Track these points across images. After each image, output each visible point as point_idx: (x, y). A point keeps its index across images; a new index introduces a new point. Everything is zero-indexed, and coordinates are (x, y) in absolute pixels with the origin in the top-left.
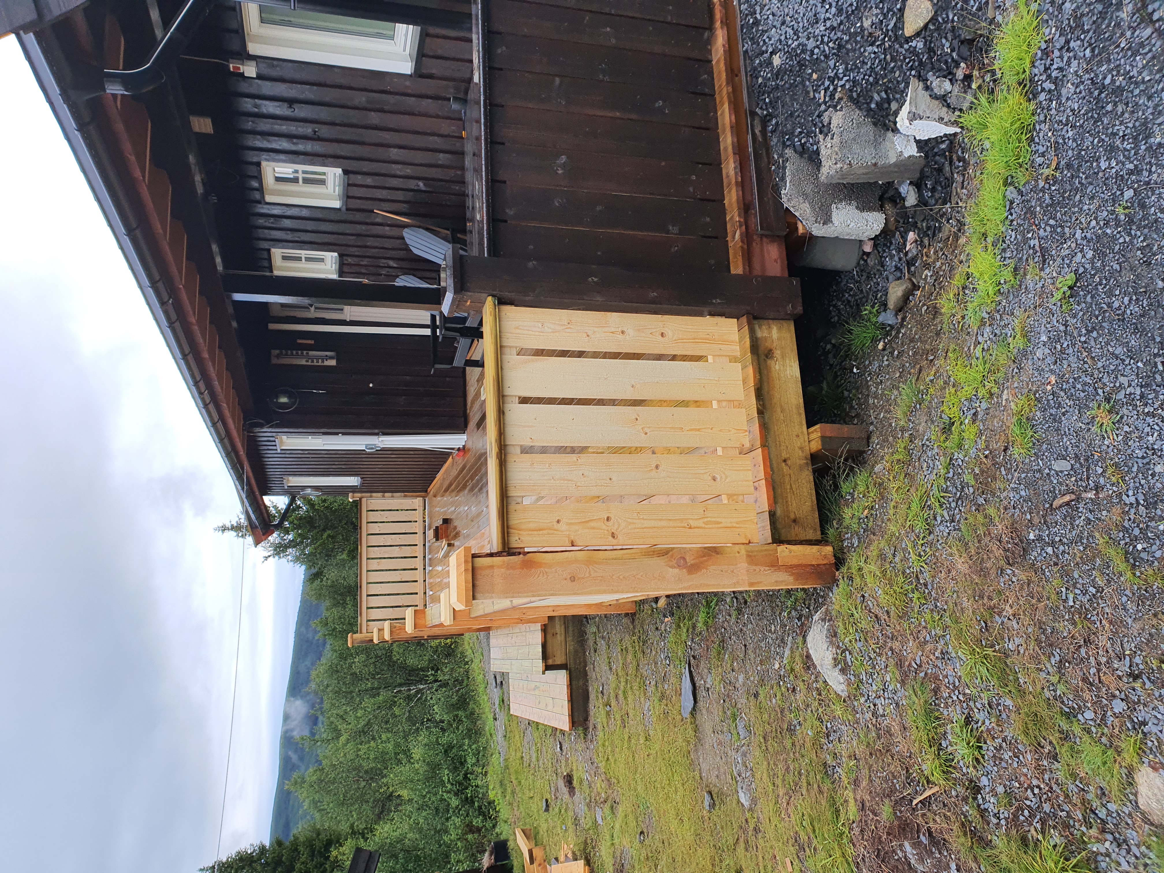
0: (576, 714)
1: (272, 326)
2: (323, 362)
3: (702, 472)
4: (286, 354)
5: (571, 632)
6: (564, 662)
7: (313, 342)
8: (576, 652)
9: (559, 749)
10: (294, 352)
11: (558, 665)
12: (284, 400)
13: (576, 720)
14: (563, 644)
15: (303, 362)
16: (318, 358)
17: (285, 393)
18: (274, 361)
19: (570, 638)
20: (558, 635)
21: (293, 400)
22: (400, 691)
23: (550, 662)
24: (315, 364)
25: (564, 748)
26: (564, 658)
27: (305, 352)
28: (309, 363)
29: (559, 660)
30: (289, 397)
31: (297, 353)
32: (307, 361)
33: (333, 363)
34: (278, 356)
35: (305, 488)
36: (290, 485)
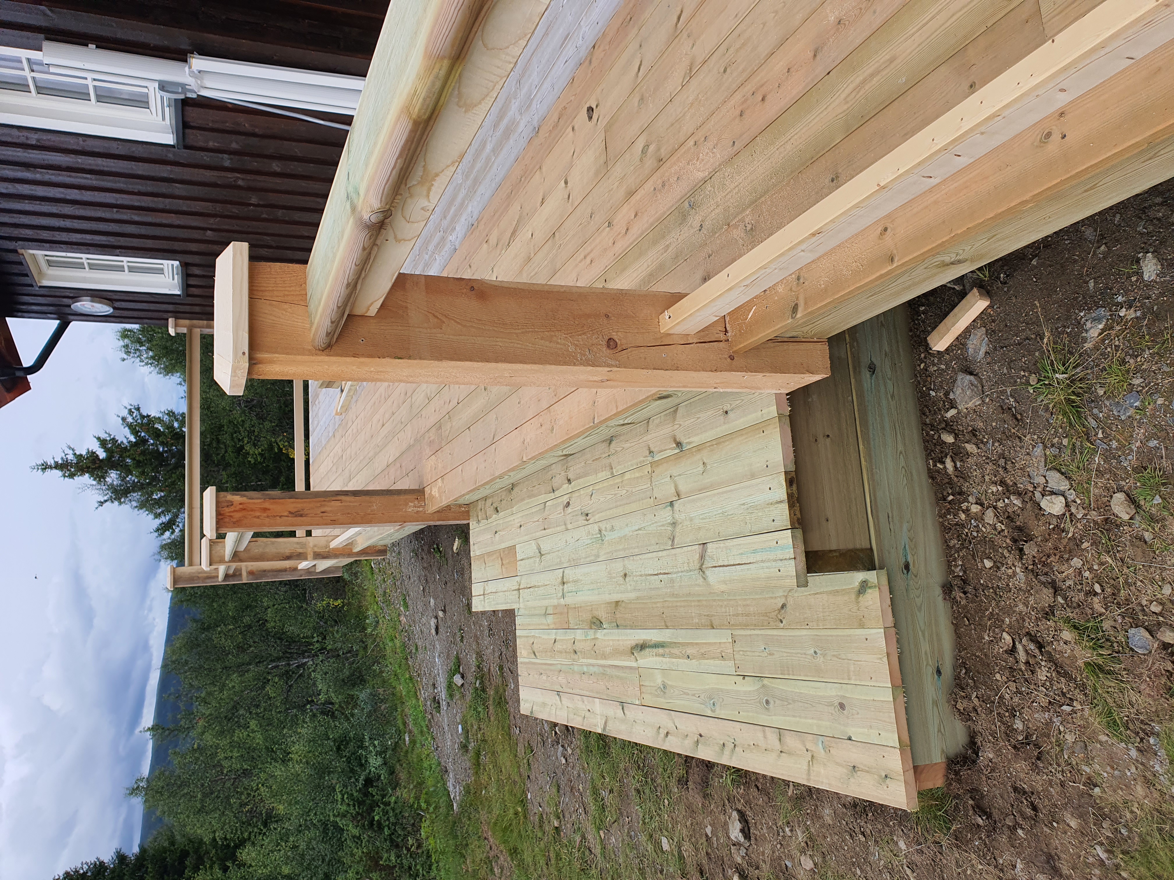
22: (277, 666)
35: (78, 294)
36: (46, 283)
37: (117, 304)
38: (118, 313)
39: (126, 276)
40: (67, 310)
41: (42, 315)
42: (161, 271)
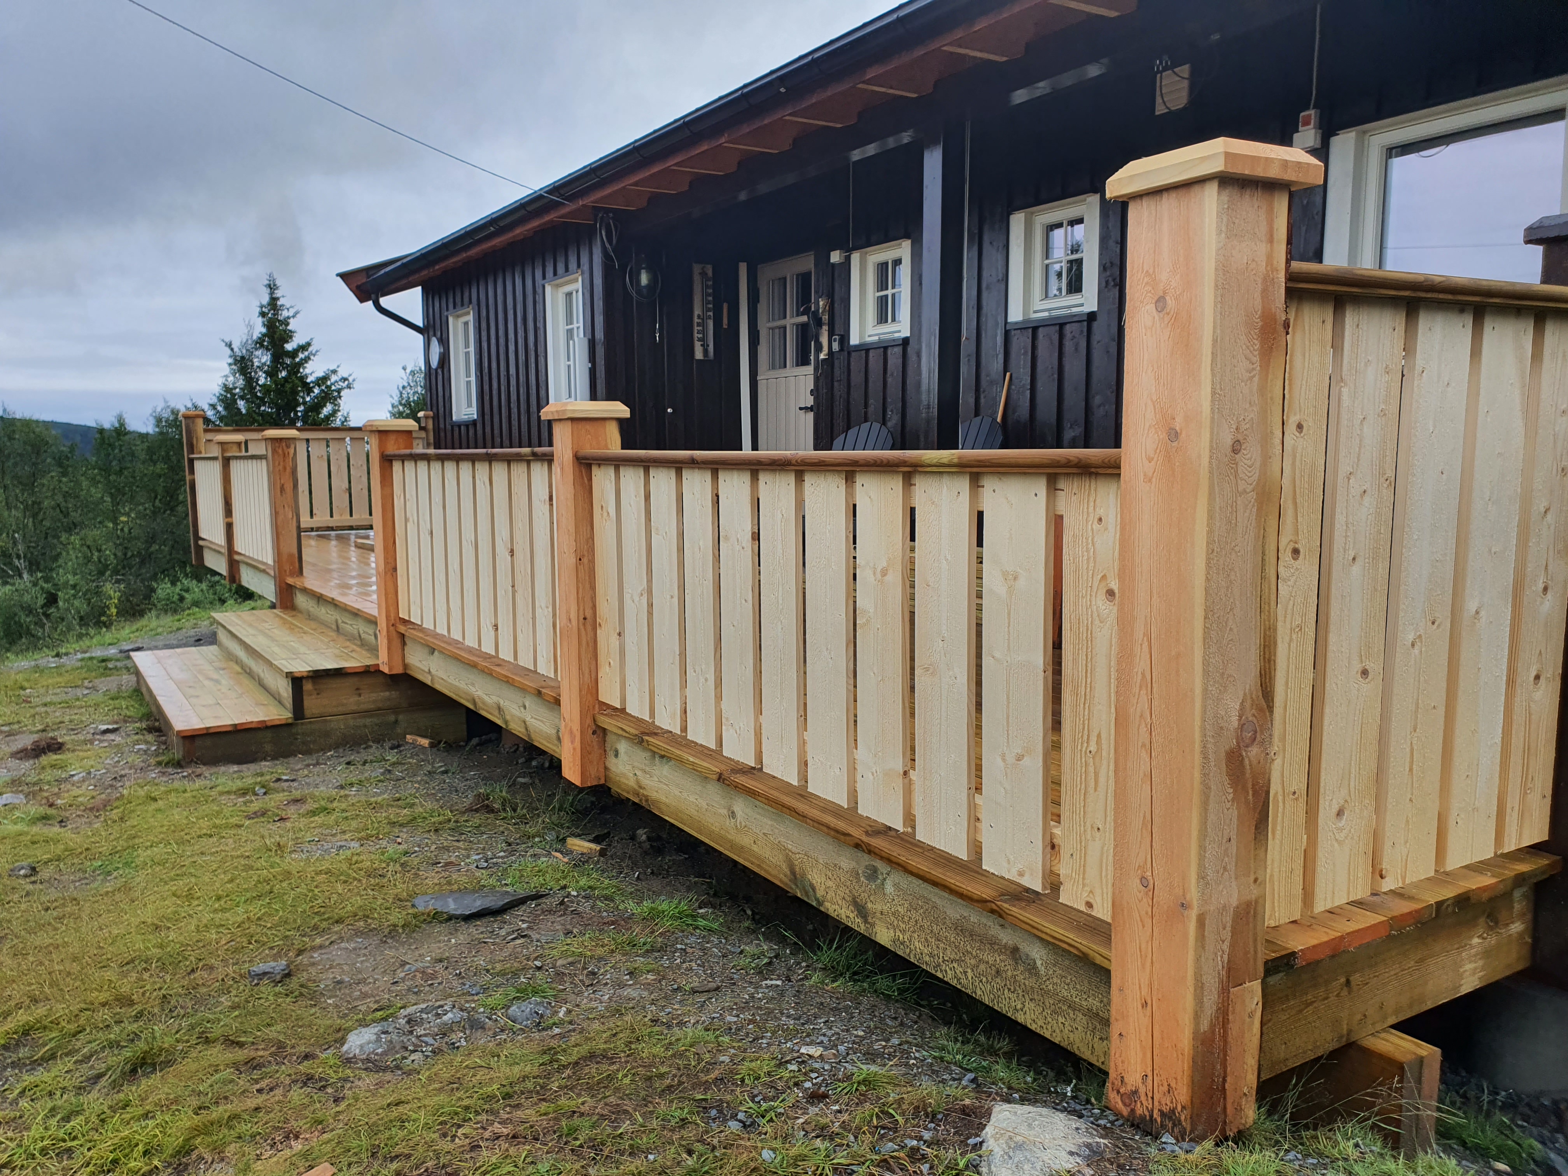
0: (208, 742)
1: (743, 268)
2: (699, 340)
3: (1352, 784)
4: (707, 287)
5: (360, 722)
6: (307, 713)
7: (725, 326)
8: (327, 734)
9: (105, 727)
10: (710, 298)
11: (302, 701)
12: (644, 279)
13: (198, 742)
14: (341, 709)
15: (697, 311)
16: (704, 332)
17: (653, 281)
18: (697, 269)
19: (351, 723)
20: (356, 698)
21: (645, 291)
23: (308, 686)
24: (696, 328)
25: (111, 736)
26: (316, 711)
27: (711, 314)
28: (696, 320)
29: (312, 704)
30: (648, 286)
31: (708, 303)
32: (699, 316)
33: (699, 355)
34: (703, 274)
35: (444, 342)
36: (451, 320)
37: (440, 371)
38: (433, 372)
39: (463, 379)
40: (431, 333)
41: (426, 314)
42: (469, 405)
